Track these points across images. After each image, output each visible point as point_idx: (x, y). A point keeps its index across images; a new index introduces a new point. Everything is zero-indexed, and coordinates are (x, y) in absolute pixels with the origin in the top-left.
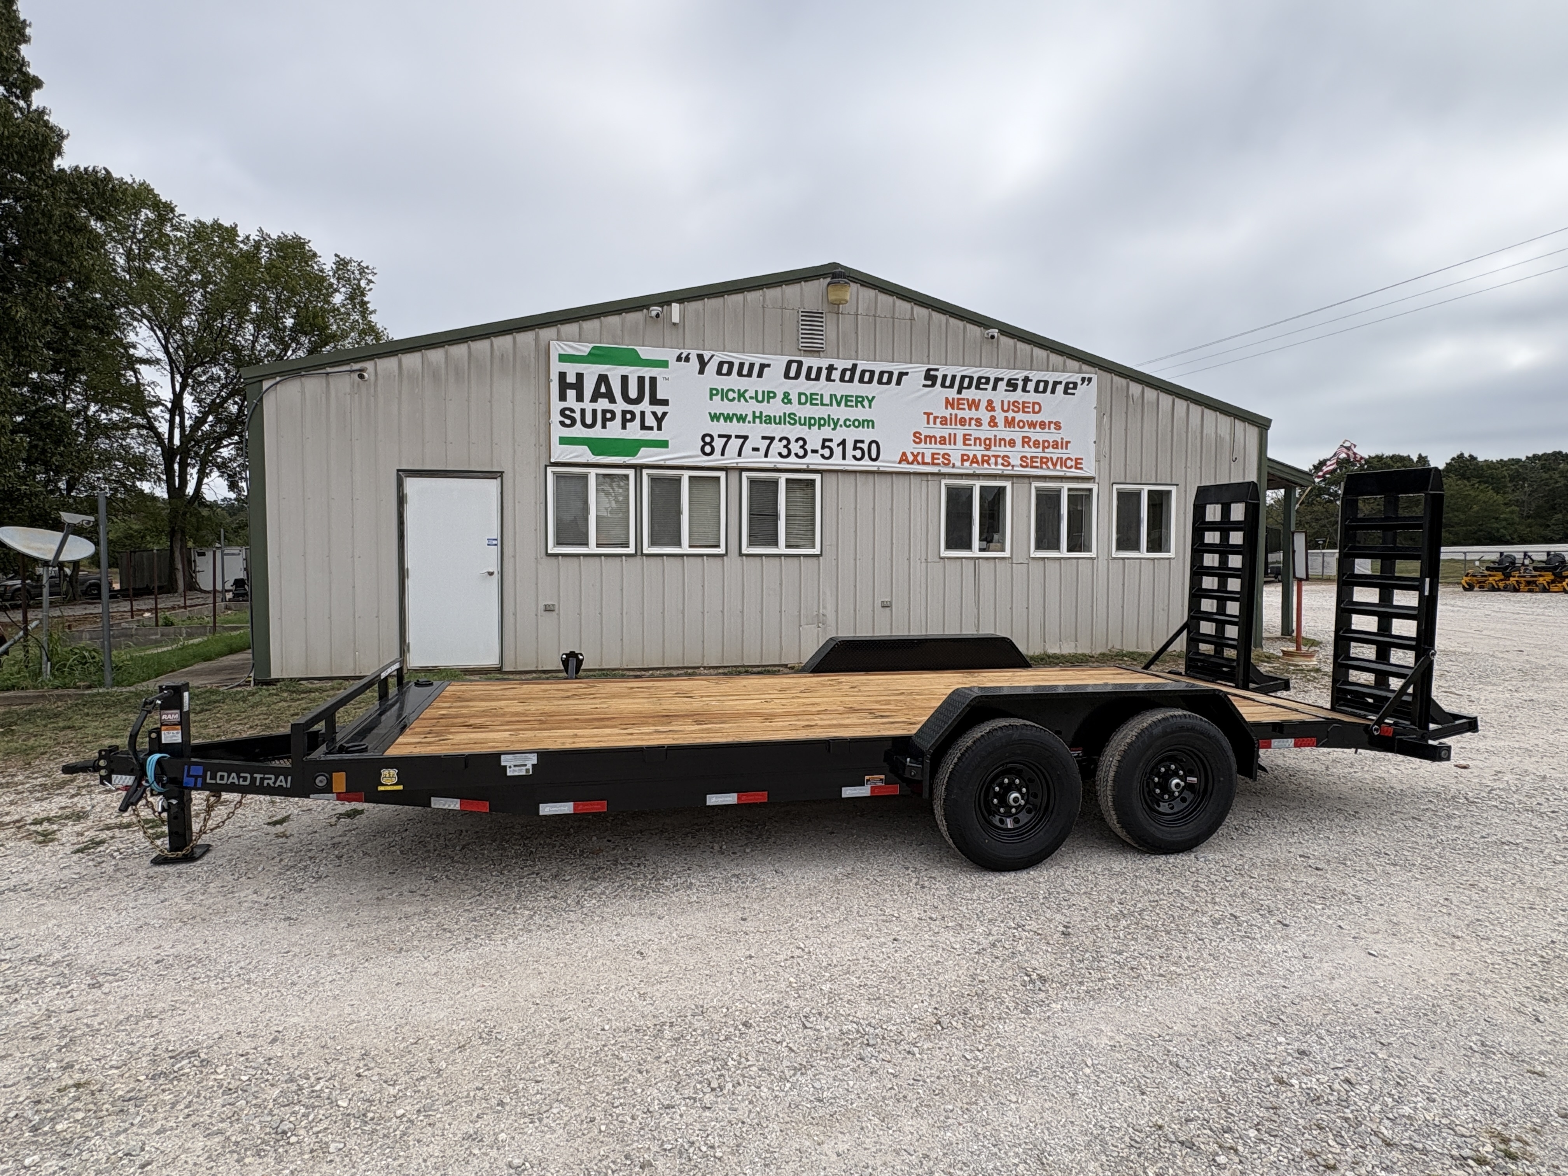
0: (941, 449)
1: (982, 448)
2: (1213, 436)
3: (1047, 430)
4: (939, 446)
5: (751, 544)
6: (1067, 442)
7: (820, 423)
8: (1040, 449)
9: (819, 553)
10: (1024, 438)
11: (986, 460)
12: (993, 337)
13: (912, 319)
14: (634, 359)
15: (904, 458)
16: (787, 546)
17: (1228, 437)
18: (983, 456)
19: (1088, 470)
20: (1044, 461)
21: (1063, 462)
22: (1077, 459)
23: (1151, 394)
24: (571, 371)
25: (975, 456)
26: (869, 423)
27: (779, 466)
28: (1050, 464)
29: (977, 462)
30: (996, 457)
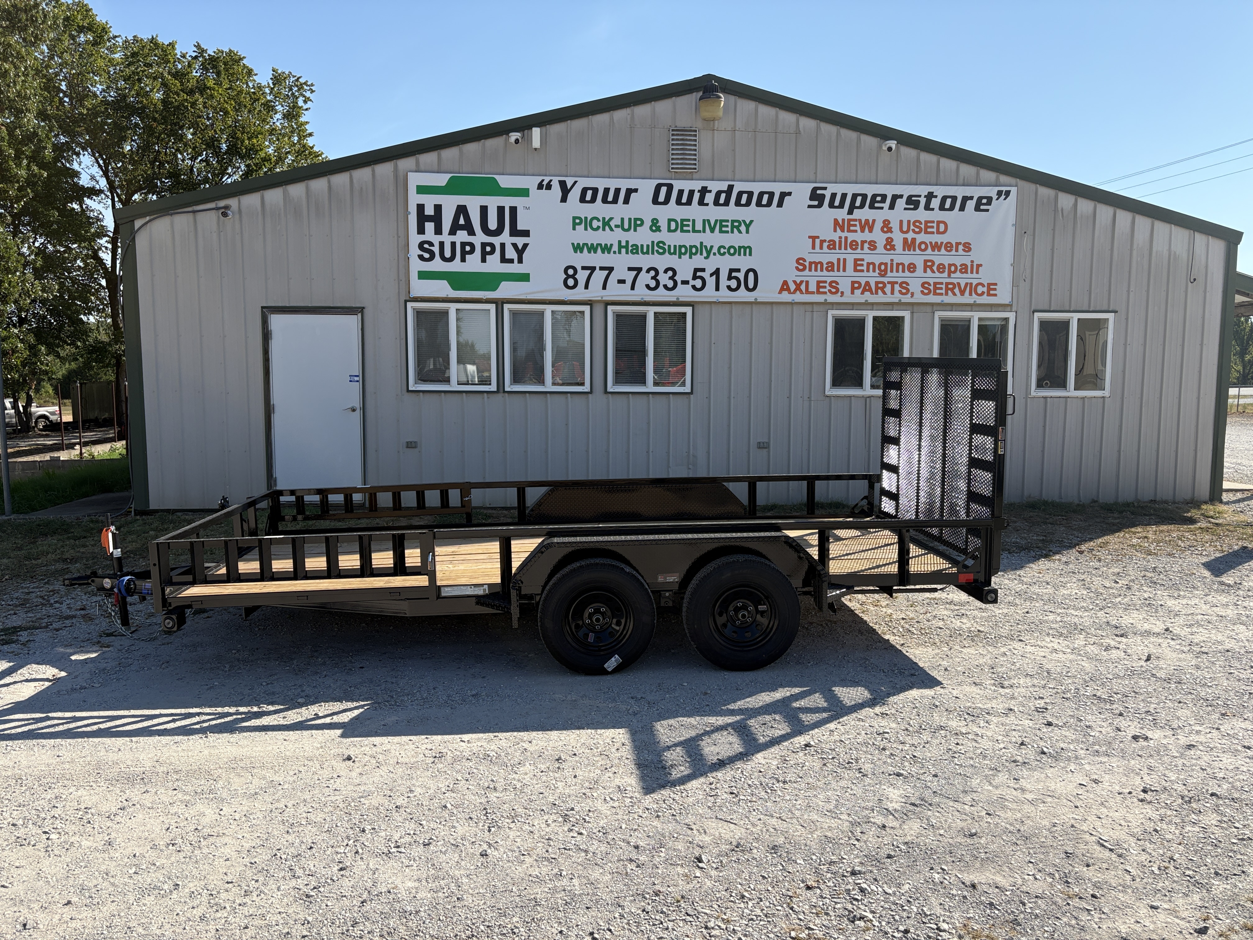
0: (827, 276)
1: (876, 274)
2: (1166, 253)
3: (953, 252)
4: (825, 273)
5: (617, 381)
6: (979, 266)
7: (691, 251)
8: (945, 274)
9: (690, 391)
10: (926, 261)
11: (880, 287)
12: (890, 149)
13: (798, 132)
14: (494, 189)
15: (785, 287)
16: (656, 384)
17: (1184, 255)
18: (877, 283)
19: (1003, 296)
20: (950, 288)
21: (973, 289)
22: (989, 285)
23: (1085, 206)
24: (430, 202)
25: (867, 283)
26: (746, 250)
27: (647, 299)
28: (957, 291)
29: (870, 290)
30: (893, 284)
